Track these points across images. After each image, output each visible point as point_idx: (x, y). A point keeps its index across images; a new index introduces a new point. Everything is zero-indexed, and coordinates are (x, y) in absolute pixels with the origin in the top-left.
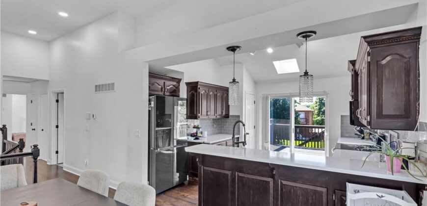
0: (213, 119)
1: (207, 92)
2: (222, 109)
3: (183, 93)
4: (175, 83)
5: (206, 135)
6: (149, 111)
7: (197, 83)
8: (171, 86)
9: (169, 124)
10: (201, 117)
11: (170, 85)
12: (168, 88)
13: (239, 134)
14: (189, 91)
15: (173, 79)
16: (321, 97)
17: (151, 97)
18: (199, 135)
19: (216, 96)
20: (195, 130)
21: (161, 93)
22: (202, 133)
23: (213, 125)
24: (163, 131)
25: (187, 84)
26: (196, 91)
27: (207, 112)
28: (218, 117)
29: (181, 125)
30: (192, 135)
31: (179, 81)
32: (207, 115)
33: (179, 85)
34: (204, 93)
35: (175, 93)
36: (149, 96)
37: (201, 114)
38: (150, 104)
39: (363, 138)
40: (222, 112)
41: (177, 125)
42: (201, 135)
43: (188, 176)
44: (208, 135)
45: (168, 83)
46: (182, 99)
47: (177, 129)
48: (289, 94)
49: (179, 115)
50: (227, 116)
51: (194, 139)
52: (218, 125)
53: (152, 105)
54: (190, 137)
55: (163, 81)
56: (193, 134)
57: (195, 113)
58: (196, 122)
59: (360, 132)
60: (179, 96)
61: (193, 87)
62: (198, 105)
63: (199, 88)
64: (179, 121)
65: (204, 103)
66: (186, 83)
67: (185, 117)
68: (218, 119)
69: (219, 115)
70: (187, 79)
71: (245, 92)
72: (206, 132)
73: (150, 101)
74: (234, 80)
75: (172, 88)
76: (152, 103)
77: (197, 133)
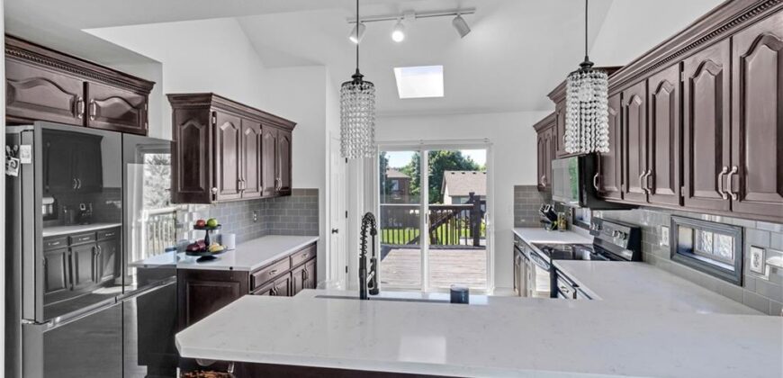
0: (252, 202)
1: (238, 126)
2: (276, 175)
3: (161, 123)
4: (129, 94)
5: (234, 247)
7: (210, 95)
8: (117, 100)
10: (220, 197)
11: (108, 96)
12: (101, 104)
13: (318, 235)
14: (180, 119)
15: (122, 79)
17: (17, 130)
18: (214, 246)
19: (259, 141)
20: (199, 236)
21: (72, 123)
22: (219, 239)
23: (250, 216)
25: (175, 99)
26: (205, 122)
27: (238, 181)
28: (266, 194)
29: (152, 215)
30: (190, 250)
31: (145, 88)
32: (238, 190)
33: (146, 101)
34: (228, 129)
35: (131, 121)
36: (9, 123)
37: (222, 189)
38: (12, 153)
39: (555, 228)
40: (276, 182)
41: (139, 215)
42: (222, 248)
43: (178, 370)
44: (237, 242)
45: (98, 89)
46: (157, 147)
49: (146, 189)
50: (286, 191)
51: (199, 261)
52: (263, 213)
53: (26, 152)
54: (183, 255)
55: (80, 81)
56: (196, 244)
57: (202, 185)
58: (198, 211)
60: (144, 133)
61: (194, 109)
62: (211, 167)
63: (214, 114)
65: (230, 158)
66: (169, 96)
67: (168, 195)
68: (268, 199)
69: (269, 190)
70: (171, 82)
71: (330, 133)
72: (233, 236)
73: (11, 140)
75: (117, 105)
77: (206, 242)
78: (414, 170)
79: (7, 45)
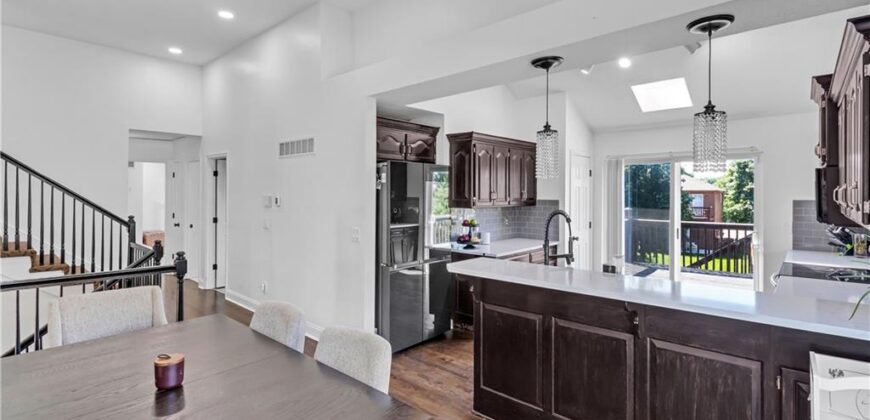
0: (504, 209)
1: (490, 152)
2: (522, 188)
3: (443, 155)
4: (426, 137)
5: (488, 242)
6: (378, 190)
7: (470, 135)
8: (420, 142)
9: (414, 217)
10: (477, 204)
11: (417, 140)
12: (413, 146)
13: (558, 240)
14: (454, 152)
15: (423, 128)
16: (742, 161)
17: (381, 165)
18: (475, 239)
19: (508, 161)
20: (465, 231)
21: (399, 157)
22: (479, 236)
23: (503, 220)
24: (404, 231)
25: (451, 137)
26: (468, 151)
27: (491, 193)
28: (513, 204)
29: (438, 220)
30: (460, 240)
31: (434, 131)
32: (490, 200)
33: (435, 140)
34: (484, 155)
35: (426, 155)
36: (378, 162)
37: (479, 198)
38: (379, 178)
39: (851, 253)
40: (521, 194)
41: (429, 218)
42: (479, 240)
43: (452, 321)
44: (492, 241)
45: (412, 136)
46: (441, 168)
47: (429, 228)
48: (668, 156)
49: (434, 199)
50: (531, 201)
51: (465, 248)
52: (514, 219)
53: (384, 180)
54: (456, 244)
55: (404, 133)
56: (463, 237)
57: (467, 196)
58: (469, 214)
59: (841, 240)
60: (434, 163)
61: (463, 144)
62: (472, 179)
63: (475, 146)
64: (433, 211)
65: (485, 176)
66: (448, 136)
67: (446, 203)
68: (514, 208)
69: (515, 200)
70: (449, 127)
71: (570, 152)
72: (488, 235)
73: (378, 171)
74: (547, 128)
75: (419, 146)
76: (384, 175)
77: (470, 236)
78: (732, 181)
79: (378, 122)
